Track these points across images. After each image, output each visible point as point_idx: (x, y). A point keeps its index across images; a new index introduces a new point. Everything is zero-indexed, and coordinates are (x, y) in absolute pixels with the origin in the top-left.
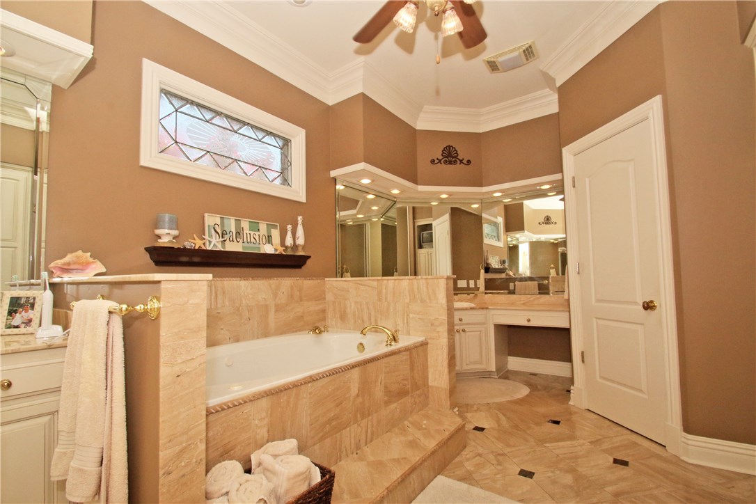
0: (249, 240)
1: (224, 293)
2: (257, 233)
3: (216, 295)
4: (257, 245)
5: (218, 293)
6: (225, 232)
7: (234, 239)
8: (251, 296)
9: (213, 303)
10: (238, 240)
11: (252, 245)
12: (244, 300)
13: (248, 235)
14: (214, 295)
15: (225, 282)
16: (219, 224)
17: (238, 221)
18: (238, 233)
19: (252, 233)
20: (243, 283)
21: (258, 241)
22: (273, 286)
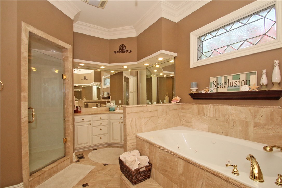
0: (232, 85)
1: (219, 111)
2: (238, 81)
3: (216, 112)
4: (237, 87)
5: (217, 111)
6: (218, 84)
7: (223, 86)
8: (235, 115)
9: (214, 115)
10: (225, 86)
11: (234, 88)
12: (230, 117)
13: (232, 83)
14: (214, 112)
15: (220, 106)
16: (216, 80)
17: (226, 77)
18: (225, 83)
19: (234, 81)
20: (230, 108)
21: (238, 85)
22: (252, 111)
